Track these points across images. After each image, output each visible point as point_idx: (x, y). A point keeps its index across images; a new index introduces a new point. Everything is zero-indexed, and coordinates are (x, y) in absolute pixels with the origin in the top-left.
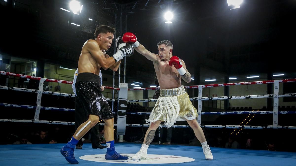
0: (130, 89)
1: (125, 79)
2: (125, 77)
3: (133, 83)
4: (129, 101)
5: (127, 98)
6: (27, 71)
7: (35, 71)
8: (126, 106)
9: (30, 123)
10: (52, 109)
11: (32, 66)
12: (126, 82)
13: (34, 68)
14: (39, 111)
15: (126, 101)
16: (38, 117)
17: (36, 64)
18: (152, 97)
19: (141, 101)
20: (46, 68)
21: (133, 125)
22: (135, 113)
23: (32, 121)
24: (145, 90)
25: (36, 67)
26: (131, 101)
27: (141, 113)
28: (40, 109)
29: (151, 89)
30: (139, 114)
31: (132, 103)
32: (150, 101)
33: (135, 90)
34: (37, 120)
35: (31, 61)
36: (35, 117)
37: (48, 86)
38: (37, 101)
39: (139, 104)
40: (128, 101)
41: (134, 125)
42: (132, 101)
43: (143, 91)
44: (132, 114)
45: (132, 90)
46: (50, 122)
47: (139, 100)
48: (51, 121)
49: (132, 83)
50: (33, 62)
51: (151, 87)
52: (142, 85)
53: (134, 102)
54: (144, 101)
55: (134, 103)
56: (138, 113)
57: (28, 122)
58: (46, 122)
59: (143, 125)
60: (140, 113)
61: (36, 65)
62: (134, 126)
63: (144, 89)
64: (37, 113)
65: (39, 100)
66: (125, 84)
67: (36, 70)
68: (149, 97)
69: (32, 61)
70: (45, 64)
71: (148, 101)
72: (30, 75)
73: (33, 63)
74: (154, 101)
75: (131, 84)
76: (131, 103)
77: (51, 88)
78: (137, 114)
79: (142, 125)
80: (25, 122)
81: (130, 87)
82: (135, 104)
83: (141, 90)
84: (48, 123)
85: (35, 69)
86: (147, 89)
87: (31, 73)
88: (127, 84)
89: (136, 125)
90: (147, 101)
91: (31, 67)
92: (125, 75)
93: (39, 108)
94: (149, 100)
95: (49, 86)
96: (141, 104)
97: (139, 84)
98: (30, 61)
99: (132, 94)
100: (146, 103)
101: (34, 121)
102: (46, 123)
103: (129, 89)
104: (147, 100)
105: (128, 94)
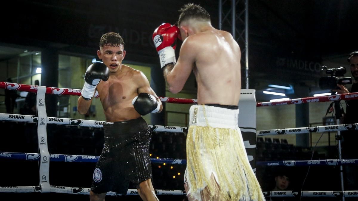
0: (263, 103)
1: (247, 79)
2: (247, 75)
3: (269, 89)
4: (261, 133)
5: (255, 127)
6: (20, 75)
7: (38, 73)
8: (254, 146)
9: (32, 193)
10: (80, 158)
11: (31, 64)
12: (250, 88)
13: (34, 67)
14: (48, 165)
15: (254, 134)
16: (48, 179)
17: (40, 57)
18: (318, 122)
19: (291, 131)
20: (61, 65)
21: (273, 192)
22: (277, 164)
23: (37, 189)
24: (300, 102)
25: (40, 65)
26: (265, 132)
27: (293, 161)
28: (48, 160)
29: (318, 100)
30: (288, 165)
31: (269, 140)
32: (316, 130)
33: (274, 104)
34: (46, 187)
35: (29, 51)
36: (41, 179)
37: (67, 106)
38: (40, 141)
39: (285, 141)
40: (258, 133)
41: (276, 194)
42: (269, 132)
43: (294, 106)
44: (268, 164)
45: (267, 105)
46: (75, 191)
47: (286, 129)
48: (77, 189)
49: (265, 88)
50: (33, 53)
51: (315, 96)
52: (293, 92)
53: (274, 135)
54: (300, 130)
55: (274, 139)
56: (286, 162)
57: (28, 191)
58: (68, 189)
59: (300, 193)
60: (289, 163)
61: (39, 61)
62: (278, 195)
63: (297, 102)
64: (44, 170)
65: (43, 138)
66: (247, 90)
67: (40, 72)
68: (310, 122)
69: (32, 51)
70: (60, 57)
71: (310, 131)
72: (28, 83)
73: (33, 56)
74: (324, 130)
75: (265, 92)
76: (266, 139)
77: (74, 112)
78: (281, 163)
79: (297, 193)
80: (21, 191)
81: (261, 98)
82: (277, 140)
83: (289, 103)
84: (71, 193)
85: (39, 70)
86: (305, 100)
87: (30, 80)
88: (254, 91)
89: (280, 193)
90: (307, 132)
91: (29, 65)
92: (247, 69)
93: (45, 157)
94: (312, 128)
95: (69, 106)
96: (293, 141)
97: (285, 91)
98: (26, 51)
99: (267, 115)
100: (305, 137)
101: (40, 188)
102: (66, 192)
103: (258, 103)
104: (305, 128)
105: (257, 118)
